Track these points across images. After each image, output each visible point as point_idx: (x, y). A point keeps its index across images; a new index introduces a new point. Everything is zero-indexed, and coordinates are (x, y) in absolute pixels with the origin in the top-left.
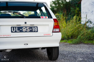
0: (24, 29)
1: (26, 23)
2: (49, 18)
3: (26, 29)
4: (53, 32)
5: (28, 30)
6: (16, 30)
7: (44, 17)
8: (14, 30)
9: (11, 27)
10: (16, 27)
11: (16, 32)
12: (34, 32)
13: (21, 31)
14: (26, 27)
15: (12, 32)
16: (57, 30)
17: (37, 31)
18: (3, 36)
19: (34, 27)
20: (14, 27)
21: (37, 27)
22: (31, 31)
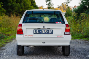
0: (43, 31)
1: (44, 27)
2: (62, 23)
3: (44, 32)
4: (64, 34)
5: (46, 32)
6: (37, 32)
7: (58, 22)
8: (35, 32)
9: (34, 30)
10: (37, 30)
11: (37, 33)
12: (50, 34)
13: (41, 33)
14: (44, 30)
15: (34, 33)
16: (68, 33)
17: (52, 33)
18: (28, 36)
19: (50, 30)
20: (35, 30)
21: (52, 30)
22: (48, 33)
